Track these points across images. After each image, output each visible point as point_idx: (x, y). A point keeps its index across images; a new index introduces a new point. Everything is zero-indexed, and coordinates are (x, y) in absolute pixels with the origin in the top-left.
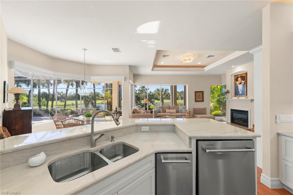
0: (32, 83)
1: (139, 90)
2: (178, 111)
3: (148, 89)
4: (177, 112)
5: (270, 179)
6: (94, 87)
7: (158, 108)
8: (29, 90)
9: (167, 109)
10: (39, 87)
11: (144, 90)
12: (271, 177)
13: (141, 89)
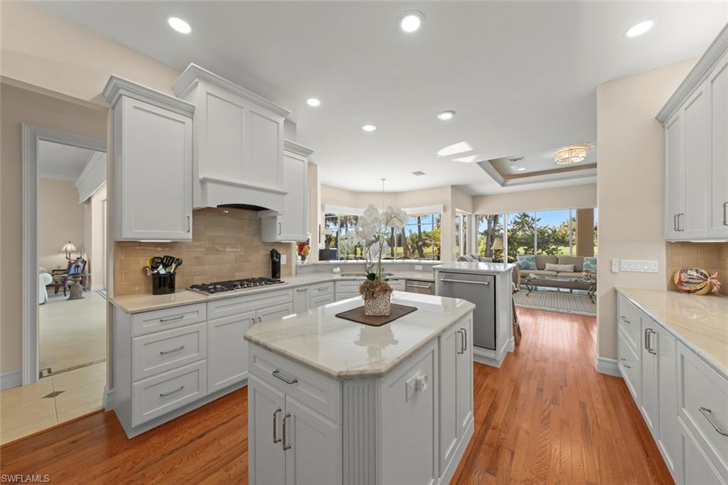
0: (339, 221)
1: (514, 223)
2: (579, 269)
3: (538, 220)
4: (575, 271)
5: (598, 357)
6: (419, 222)
7: (525, 260)
8: (336, 230)
9: (549, 263)
10: (347, 226)
11: (527, 221)
12: (600, 356)
13: (520, 220)
